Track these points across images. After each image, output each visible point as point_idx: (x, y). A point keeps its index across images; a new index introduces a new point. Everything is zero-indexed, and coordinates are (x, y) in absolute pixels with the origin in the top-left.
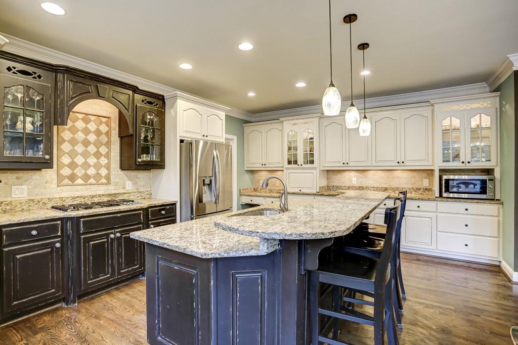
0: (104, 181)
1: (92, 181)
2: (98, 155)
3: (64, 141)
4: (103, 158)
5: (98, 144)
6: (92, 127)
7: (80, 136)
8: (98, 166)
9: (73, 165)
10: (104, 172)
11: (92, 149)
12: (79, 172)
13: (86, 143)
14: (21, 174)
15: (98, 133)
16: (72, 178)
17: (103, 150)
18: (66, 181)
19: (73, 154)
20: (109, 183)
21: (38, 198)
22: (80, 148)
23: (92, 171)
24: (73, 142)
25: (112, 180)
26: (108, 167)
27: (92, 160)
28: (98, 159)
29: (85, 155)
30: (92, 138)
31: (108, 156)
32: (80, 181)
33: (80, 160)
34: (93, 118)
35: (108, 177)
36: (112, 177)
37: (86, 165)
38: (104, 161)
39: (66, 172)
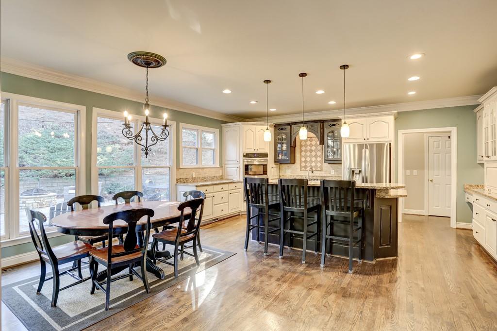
0: (319, 169)
1: (314, 169)
2: (316, 156)
3: (302, 151)
4: (319, 158)
5: (316, 151)
6: (313, 143)
7: (309, 148)
8: (316, 162)
9: (306, 162)
10: (319, 164)
11: (314, 153)
12: (308, 165)
13: (311, 151)
14: (289, 165)
16: (305, 167)
17: (319, 154)
18: (303, 169)
19: (306, 157)
20: (322, 170)
21: (293, 175)
22: (308, 154)
23: (313, 164)
24: (306, 151)
25: (323, 169)
26: (321, 162)
27: (313, 159)
28: (316, 158)
29: (311, 156)
30: (313, 148)
31: (321, 156)
33: (308, 159)
34: (311, 139)
35: (321, 167)
36: (323, 167)
37: (311, 161)
39: (303, 164)
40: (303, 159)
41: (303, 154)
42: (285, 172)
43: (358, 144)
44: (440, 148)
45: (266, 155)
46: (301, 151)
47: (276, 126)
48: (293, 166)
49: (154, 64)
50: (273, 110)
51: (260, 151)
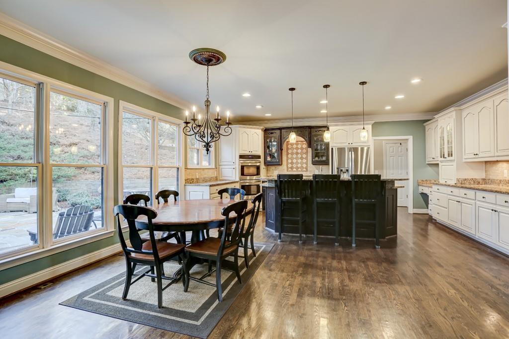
0: (305, 170)
1: (300, 169)
2: (302, 158)
5: (302, 153)
6: (299, 146)
7: (295, 151)
8: (302, 163)
9: (292, 163)
10: (304, 166)
11: (299, 156)
12: (294, 166)
13: (297, 153)
14: (276, 166)
15: (302, 149)
16: (292, 168)
17: (304, 156)
18: (290, 169)
19: (292, 159)
20: (307, 171)
22: (295, 156)
23: (299, 165)
24: (292, 154)
25: (308, 169)
26: (307, 163)
27: (300, 161)
28: (302, 160)
29: (297, 158)
30: (299, 151)
31: (306, 158)
32: (295, 170)
33: (295, 161)
34: (299, 142)
35: (306, 168)
37: (297, 163)
38: (304, 161)
39: (290, 166)
40: (290, 161)
41: (290, 156)
42: (273, 173)
43: (338, 148)
44: (403, 153)
45: (259, 157)
46: (288, 154)
47: (266, 131)
48: (280, 167)
49: (214, 61)
50: (268, 115)
51: (254, 153)
